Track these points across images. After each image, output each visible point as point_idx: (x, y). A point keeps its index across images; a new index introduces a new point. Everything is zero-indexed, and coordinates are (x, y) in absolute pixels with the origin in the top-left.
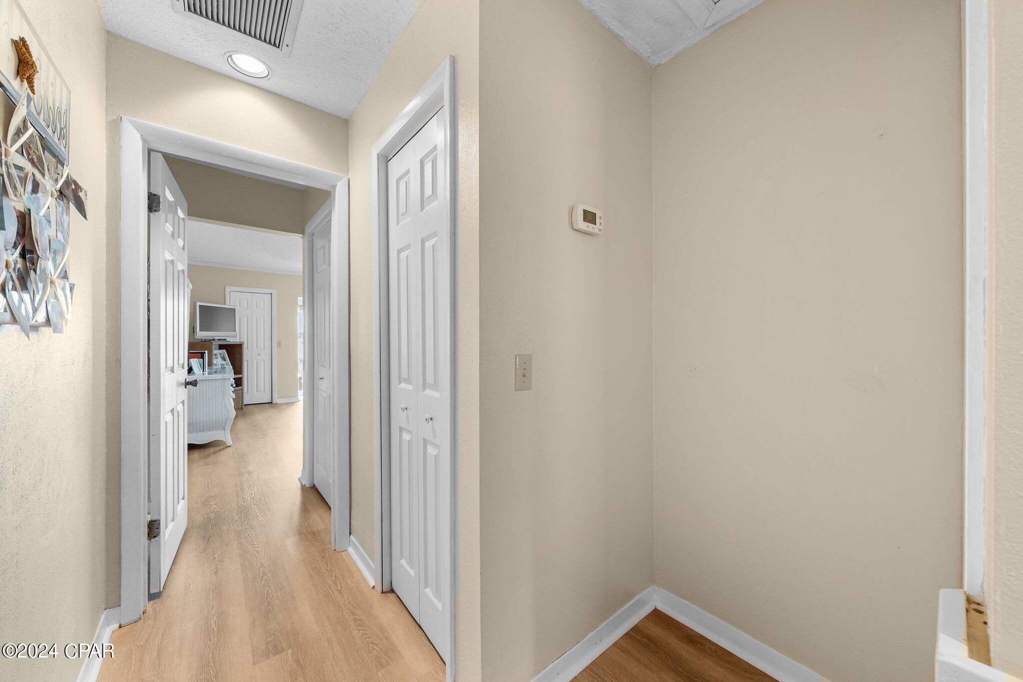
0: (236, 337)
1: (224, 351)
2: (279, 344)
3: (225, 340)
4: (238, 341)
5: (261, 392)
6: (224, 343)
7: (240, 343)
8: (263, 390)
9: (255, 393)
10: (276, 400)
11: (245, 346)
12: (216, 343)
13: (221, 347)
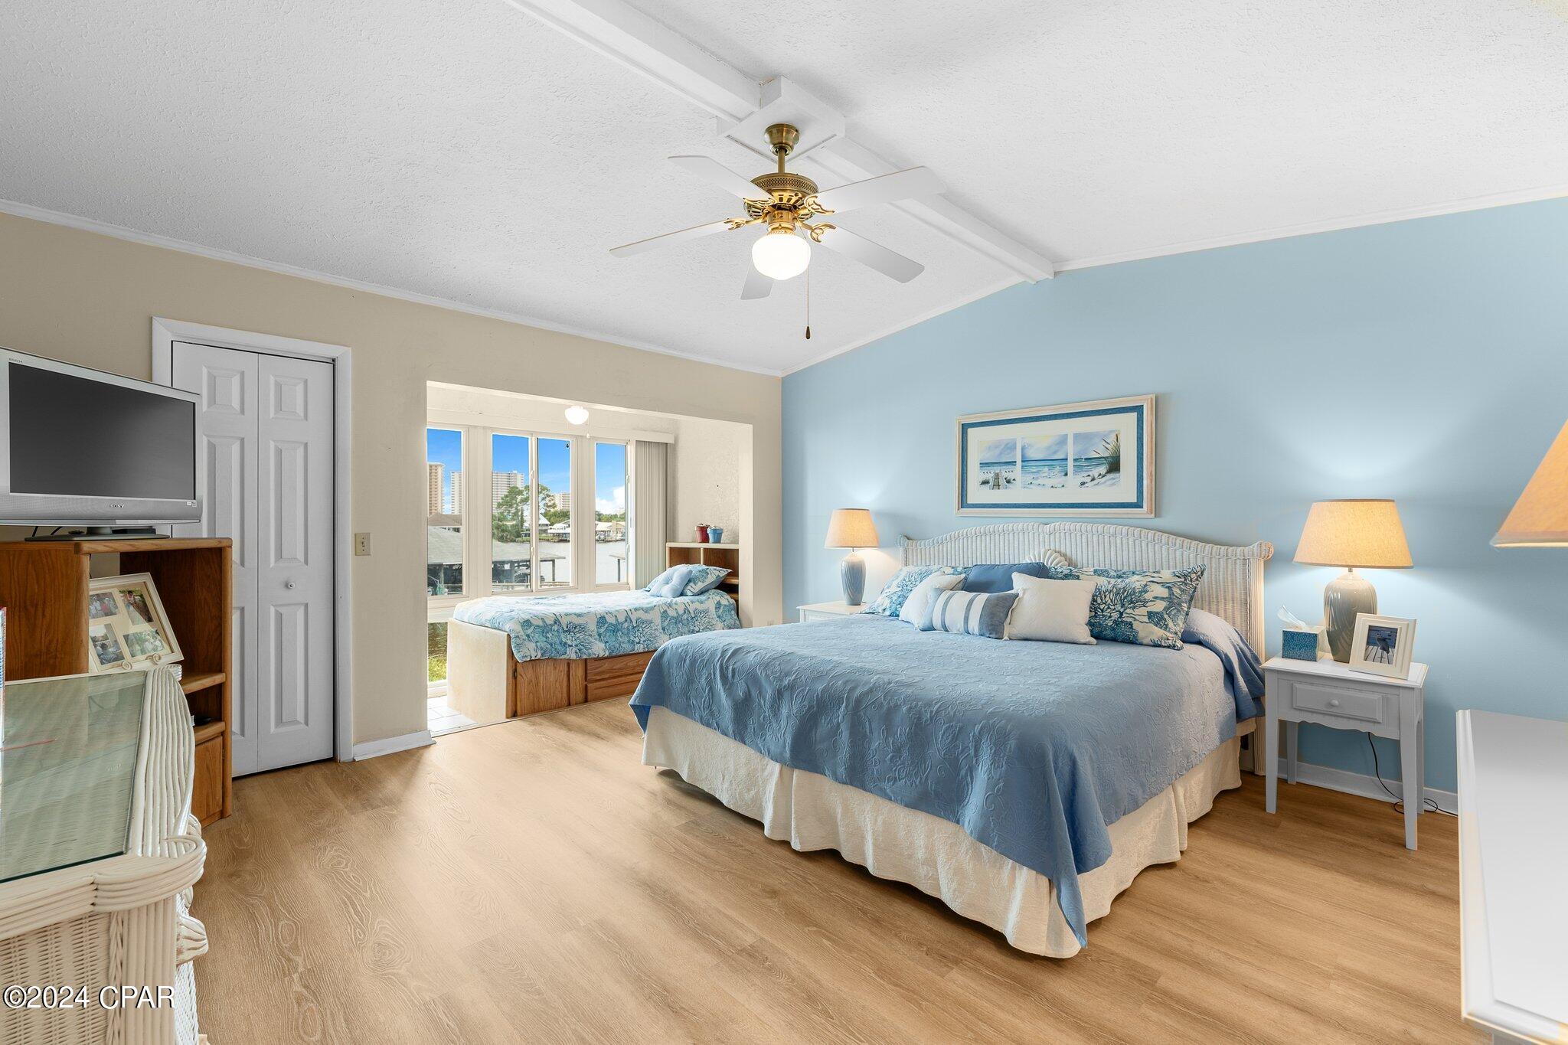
0: (198, 518)
1: (144, 581)
2: (362, 544)
3: (151, 530)
4: (205, 535)
5: (296, 722)
6: (145, 545)
7: (213, 544)
8: (300, 717)
9: (273, 729)
10: (354, 750)
11: (235, 554)
12: (100, 547)
13: (130, 563)
